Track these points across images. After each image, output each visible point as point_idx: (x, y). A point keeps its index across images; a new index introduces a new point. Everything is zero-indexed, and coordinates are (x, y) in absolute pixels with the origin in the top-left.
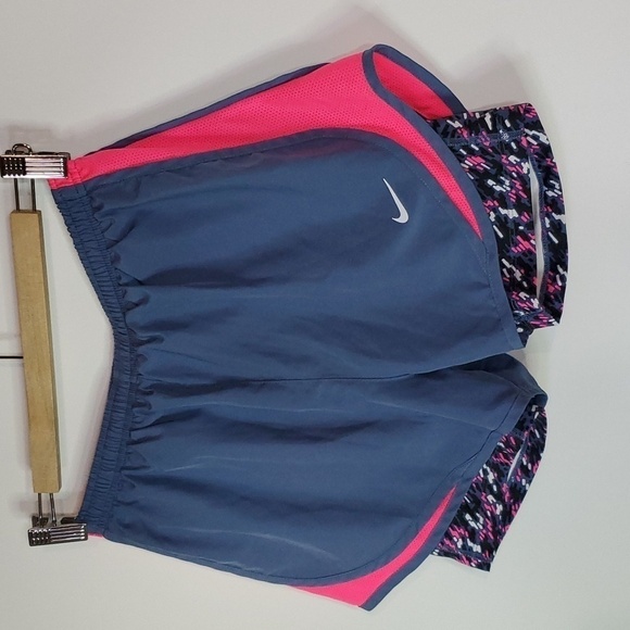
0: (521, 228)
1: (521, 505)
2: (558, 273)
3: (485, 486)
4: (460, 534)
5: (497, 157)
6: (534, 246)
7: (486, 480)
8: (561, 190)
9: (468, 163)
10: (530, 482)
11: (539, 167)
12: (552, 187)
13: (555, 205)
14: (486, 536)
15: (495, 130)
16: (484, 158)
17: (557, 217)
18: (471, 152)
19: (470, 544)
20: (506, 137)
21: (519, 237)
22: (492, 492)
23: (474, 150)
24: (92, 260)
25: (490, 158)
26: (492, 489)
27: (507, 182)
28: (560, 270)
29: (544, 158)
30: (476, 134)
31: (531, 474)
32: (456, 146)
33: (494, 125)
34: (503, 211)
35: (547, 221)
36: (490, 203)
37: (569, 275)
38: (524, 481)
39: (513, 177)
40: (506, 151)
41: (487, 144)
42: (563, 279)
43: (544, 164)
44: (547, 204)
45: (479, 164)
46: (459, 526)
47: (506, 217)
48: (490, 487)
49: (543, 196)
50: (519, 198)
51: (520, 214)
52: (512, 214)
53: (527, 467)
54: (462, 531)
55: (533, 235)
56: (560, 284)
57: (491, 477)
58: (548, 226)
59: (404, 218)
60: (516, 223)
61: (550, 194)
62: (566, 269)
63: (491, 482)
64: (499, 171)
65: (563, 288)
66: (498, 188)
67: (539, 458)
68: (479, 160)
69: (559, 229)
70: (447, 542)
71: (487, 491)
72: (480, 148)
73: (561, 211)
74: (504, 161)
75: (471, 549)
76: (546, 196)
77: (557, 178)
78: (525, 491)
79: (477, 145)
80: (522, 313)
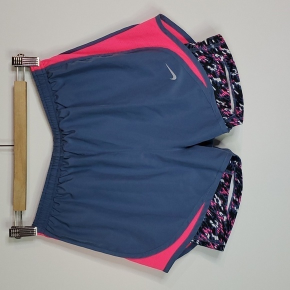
0: (223, 86)
1: (236, 220)
2: (240, 106)
3: (218, 207)
4: (208, 231)
5: (210, 55)
6: (229, 93)
7: (218, 204)
8: (237, 72)
9: (199, 59)
10: (238, 208)
11: (228, 64)
12: (234, 72)
13: (236, 79)
14: (220, 232)
15: (209, 44)
16: (206, 56)
17: (237, 83)
18: (200, 54)
19: (213, 236)
20: (213, 46)
21: (222, 90)
22: (221, 211)
23: (201, 53)
24: (47, 101)
25: (208, 56)
26: (221, 209)
27: (215, 66)
28: (241, 105)
29: (229, 60)
30: (201, 46)
31: (238, 204)
32: (194, 51)
33: (208, 43)
34: (215, 79)
35: (233, 86)
36: (209, 76)
37: (244, 106)
38: (235, 207)
39: (217, 63)
40: (214, 52)
41: (206, 50)
42: (242, 108)
43: (229, 62)
44: (233, 79)
45: (204, 59)
46: (207, 228)
47: (216, 81)
48: (220, 208)
49: (231, 76)
50: (221, 73)
51: (222, 80)
52: (219, 80)
53: (236, 200)
54: (209, 230)
55: (228, 88)
56: (241, 110)
57: (220, 203)
58: (234, 88)
59: (175, 78)
60: (221, 84)
61: (233, 74)
62: (243, 104)
63: (220, 205)
64: (212, 61)
65: (243, 111)
66: (212, 69)
67: (241, 194)
68: (204, 57)
69: (238, 88)
70: (203, 236)
71: (219, 210)
72: (204, 52)
73: (238, 81)
74: (213, 56)
75: (214, 238)
76: (232, 76)
77: (235, 67)
78: (237, 213)
79: (202, 51)
80: (226, 118)
